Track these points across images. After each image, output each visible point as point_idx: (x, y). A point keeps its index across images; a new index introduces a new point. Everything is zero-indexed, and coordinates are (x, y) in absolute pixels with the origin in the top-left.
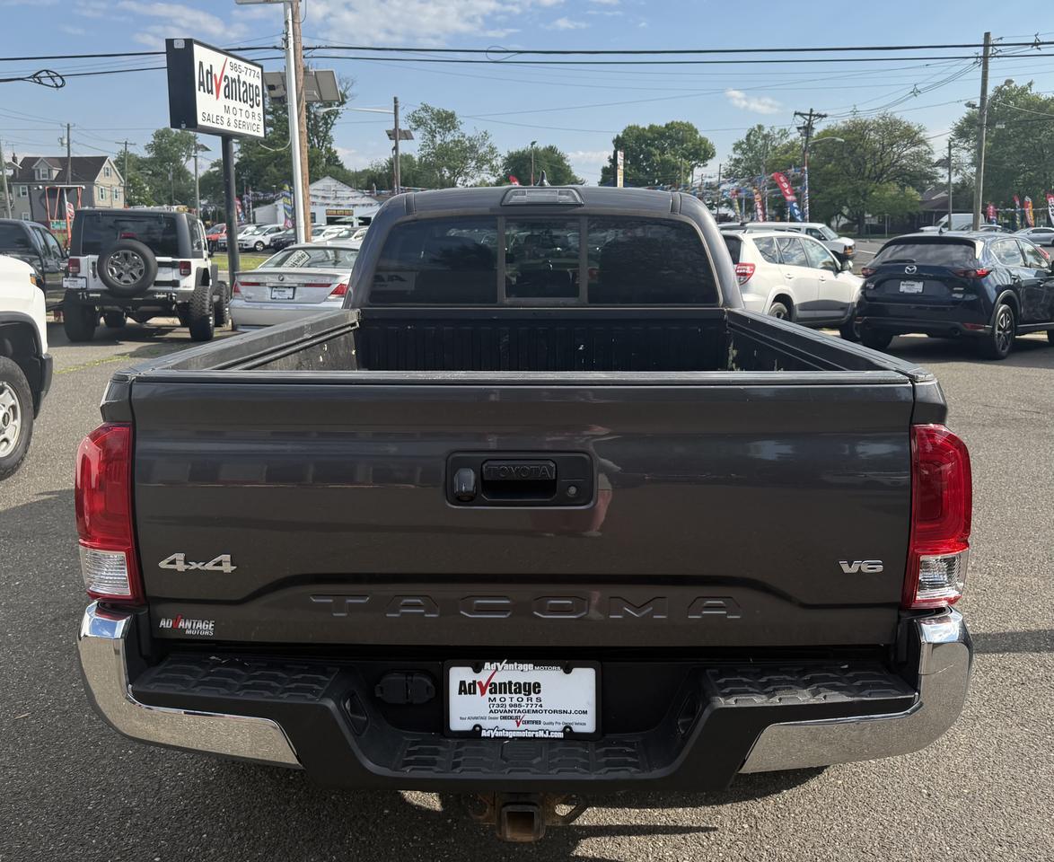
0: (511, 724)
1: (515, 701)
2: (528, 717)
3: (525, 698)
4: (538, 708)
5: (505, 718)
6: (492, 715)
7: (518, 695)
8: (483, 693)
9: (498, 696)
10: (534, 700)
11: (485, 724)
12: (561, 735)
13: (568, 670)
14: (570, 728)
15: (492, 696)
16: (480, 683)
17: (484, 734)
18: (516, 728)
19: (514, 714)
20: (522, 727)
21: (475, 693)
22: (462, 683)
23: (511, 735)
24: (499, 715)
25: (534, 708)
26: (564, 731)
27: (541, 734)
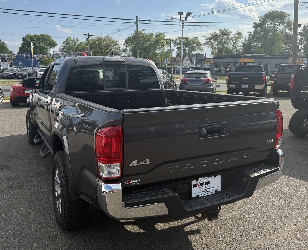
0: (204, 193)
1: (205, 187)
2: (208, 190)
3: (207, 185)
4: (210, 187)
5: (203, 192)
6: (200, 192)
7: (205, 185)
8: (198, 186)
9: (201, 186)
10: (209, 186)
11: (199, 194)
12: (215, 193)
13: (215, 177)
14: (217, 191)
15: (200, 187)
16: (198, 184)
17: (199, 197)
18: (205, 193)
19: (205, 190)
20: (207, 193)
21: (197, 187)
22: (194, 185)
23: (205, 195)
24: (202, 191)
25: (209, 188)
26: (215, 192)
27: (211, 194)
